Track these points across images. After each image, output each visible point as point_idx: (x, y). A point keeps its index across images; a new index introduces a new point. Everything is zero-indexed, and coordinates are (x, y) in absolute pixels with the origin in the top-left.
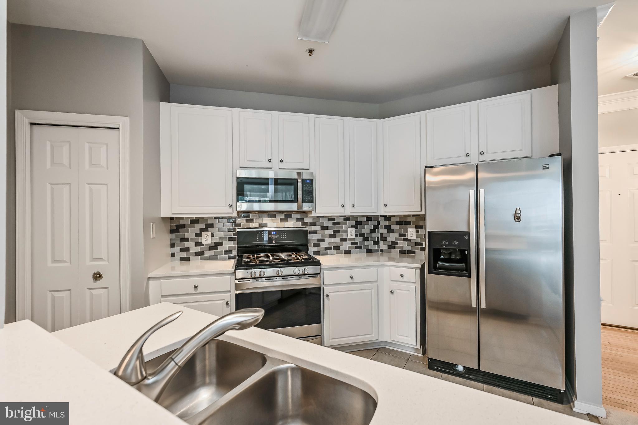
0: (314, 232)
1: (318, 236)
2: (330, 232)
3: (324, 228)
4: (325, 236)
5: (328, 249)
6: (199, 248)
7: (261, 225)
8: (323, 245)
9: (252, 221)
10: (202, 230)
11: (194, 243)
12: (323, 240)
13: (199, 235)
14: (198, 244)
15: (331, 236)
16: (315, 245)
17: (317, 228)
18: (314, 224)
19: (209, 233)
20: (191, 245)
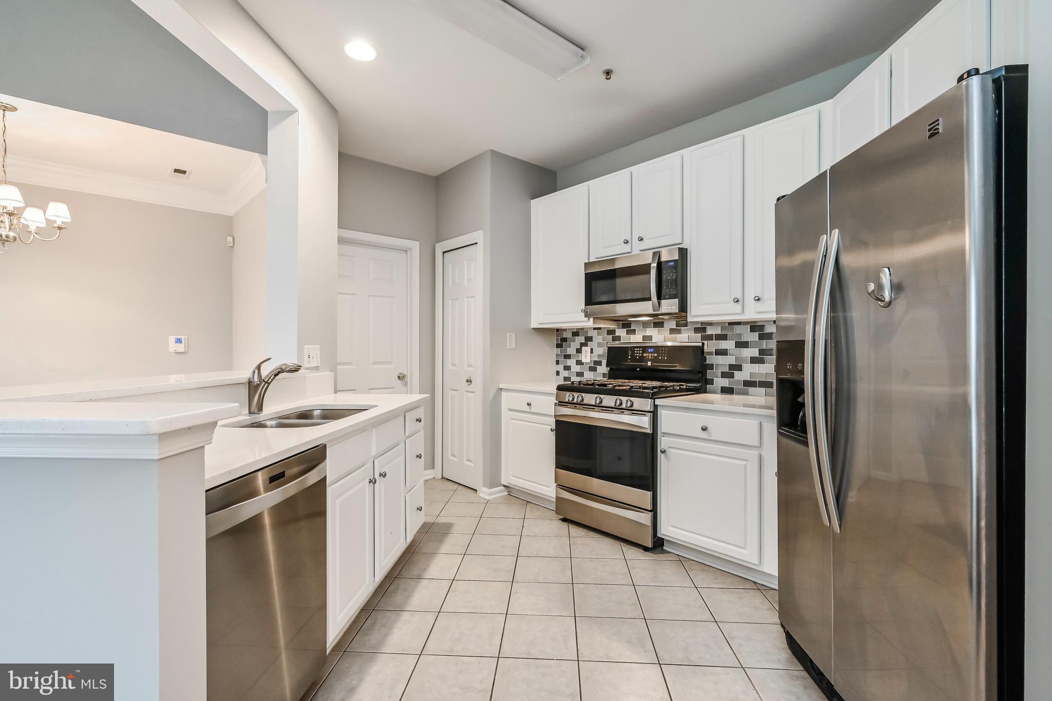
0: (723, 352)
1: (730, 360)
2: (754, 352)
3: (741, 345)
4: (744, 360)
5: (748, 384)
6: (579, 366)
7: (645, 338)
8: (739, 376)
9: (633, 332)
10: (582, 345)
11: (574, 361)
12: (739, 368)
13: (579, 351)
14: (579, 363)
15: (754, 360)
16: (724, 375)
17: (729, 345)
18: (723, 337)
19: (588, 349)
20: (571, 362)
